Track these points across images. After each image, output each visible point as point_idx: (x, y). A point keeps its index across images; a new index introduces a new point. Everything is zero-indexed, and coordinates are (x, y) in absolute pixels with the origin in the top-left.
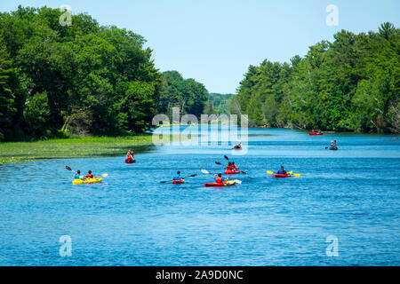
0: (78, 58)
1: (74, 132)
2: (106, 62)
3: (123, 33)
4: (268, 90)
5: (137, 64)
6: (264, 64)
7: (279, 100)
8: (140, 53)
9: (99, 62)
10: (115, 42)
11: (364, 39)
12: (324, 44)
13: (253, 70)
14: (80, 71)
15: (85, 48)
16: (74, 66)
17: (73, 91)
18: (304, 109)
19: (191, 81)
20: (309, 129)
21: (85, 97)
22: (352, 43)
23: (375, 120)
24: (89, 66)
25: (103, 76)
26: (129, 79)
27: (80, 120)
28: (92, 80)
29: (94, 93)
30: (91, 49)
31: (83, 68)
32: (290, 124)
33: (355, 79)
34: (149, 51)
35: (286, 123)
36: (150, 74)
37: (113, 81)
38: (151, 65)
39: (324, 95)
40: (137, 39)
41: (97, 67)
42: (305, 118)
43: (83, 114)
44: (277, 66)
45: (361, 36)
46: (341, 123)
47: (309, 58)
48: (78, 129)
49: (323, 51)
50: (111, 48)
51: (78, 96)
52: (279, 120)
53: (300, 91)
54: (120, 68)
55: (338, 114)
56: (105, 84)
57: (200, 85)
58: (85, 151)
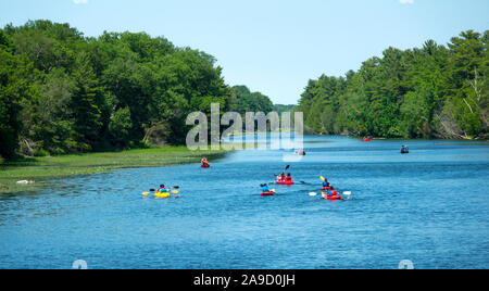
0: (156, 76)
1: (155, 142)
2: (181, 79)
3: (196, 53)
4: (326, 101)
5: (209, 80)
6: (321, 78)
7: (336, 110)
8: (213, 71)
9: (176, 79)
10: (188, 62)
11: (411, 55)
12: (375, 59)
13: (312, 83)
14: (158, 88)
15: (163, 68)
16: (153, 84)
17: (153, 106)
18: (358, 118)
19: (257, 93)
20: (363, 135)
21: (163, 111)
22: (399, 58)
23: (421, 126)
24: (166, 84)
25: (179, 92)
26: (203, 94)
27: (159, 132)
28: (169, 96)
29: (171, 107)
30: (167, 68)
31: (161, 85)
32: (346, 131)
33: (403, 91)
34: (219, 69)
35: (342, 130)
36: (221, 89)
37: (188, 97)
38: (221, 81)
39: (375, 105)
40: (208, 59)
41: (173, 84)
42: (358, 126)
43: (162, 127)
44: (333, 79)
45: (408, 52)
46: (391, 130)
47: (362, 72)
48: (157, 140)
49: (374, 66)
50: (185, 67)
51: (157, 111)
52: (336, 128)
53: (354, 102)
54: (194, 85)
55: (388, 122)
56: (181, 99)
57: (266, 97)
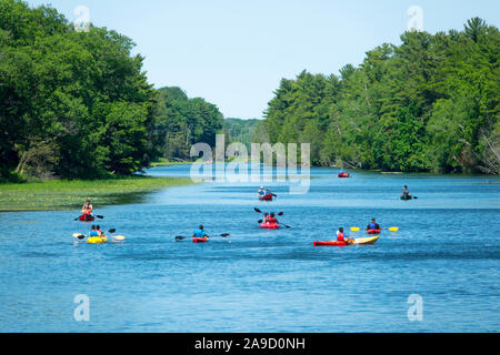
0: (39, 69)
1: (34, 173)
2: (78, 74)
3: (102, 33)
4: (308, 114)
5: (122, 77)
6: (302, 76)
7: (324, 128)
8: (129, 62)
9: (69, 74)
10: (91, 47)
11: (446, 42)
12: (386, 49)
13: (286, 85)
14: (41, 87)
15: (49, 55)
16: (33, 80)
17: (32, 115)
18: (359, 140)
19: (199, 101)
20: (366, 167)
21: (49, 125)
22: (425, 46)
23: (459, 155)
24: (54, 81)
25: (75, 94)
26: (112, 99)
27: (42, 158)
28: (58, 100)
29: (62, 119)
30: (57, 56)
31: (47, 83)
32: (339, 161)
33: (431, 97)
34: (140, 59)
35: (333, 159)
36: (141, 91)
37: (88, 102)
38: (142, 78)
39: (386, 121)
40: (122, 42)
41: (66, 81)
42: (361, 153)
43: (46, 149)
44: (320, 79)
45: (439, 37)
46: (412, 160)
47: (366, 68)
48: (39, 170)
49: (386, 58)
50: (85, 54)
51: (39, 124)
52: (324, 157)
53: (352, 114)
54: (99, 84)
55: (407, 147)
56: (77, 105)
57: (212, 107)
58: (49, 201)
